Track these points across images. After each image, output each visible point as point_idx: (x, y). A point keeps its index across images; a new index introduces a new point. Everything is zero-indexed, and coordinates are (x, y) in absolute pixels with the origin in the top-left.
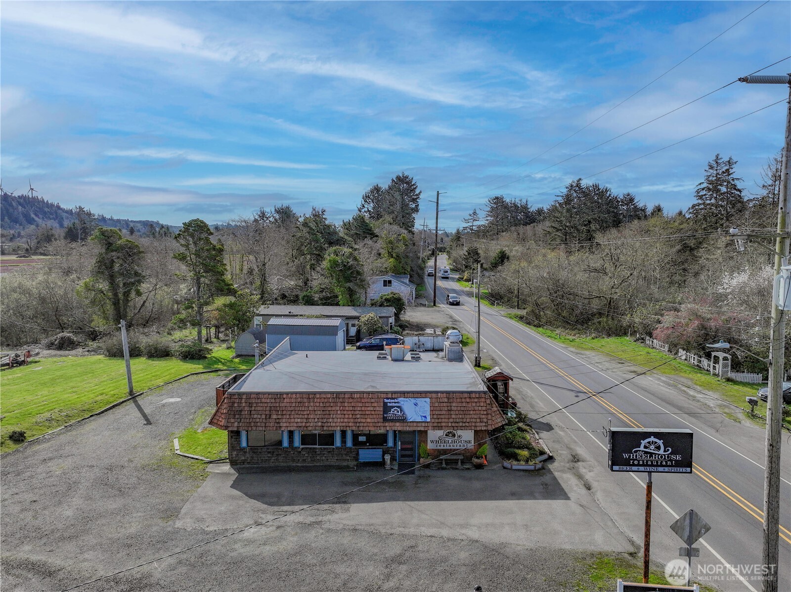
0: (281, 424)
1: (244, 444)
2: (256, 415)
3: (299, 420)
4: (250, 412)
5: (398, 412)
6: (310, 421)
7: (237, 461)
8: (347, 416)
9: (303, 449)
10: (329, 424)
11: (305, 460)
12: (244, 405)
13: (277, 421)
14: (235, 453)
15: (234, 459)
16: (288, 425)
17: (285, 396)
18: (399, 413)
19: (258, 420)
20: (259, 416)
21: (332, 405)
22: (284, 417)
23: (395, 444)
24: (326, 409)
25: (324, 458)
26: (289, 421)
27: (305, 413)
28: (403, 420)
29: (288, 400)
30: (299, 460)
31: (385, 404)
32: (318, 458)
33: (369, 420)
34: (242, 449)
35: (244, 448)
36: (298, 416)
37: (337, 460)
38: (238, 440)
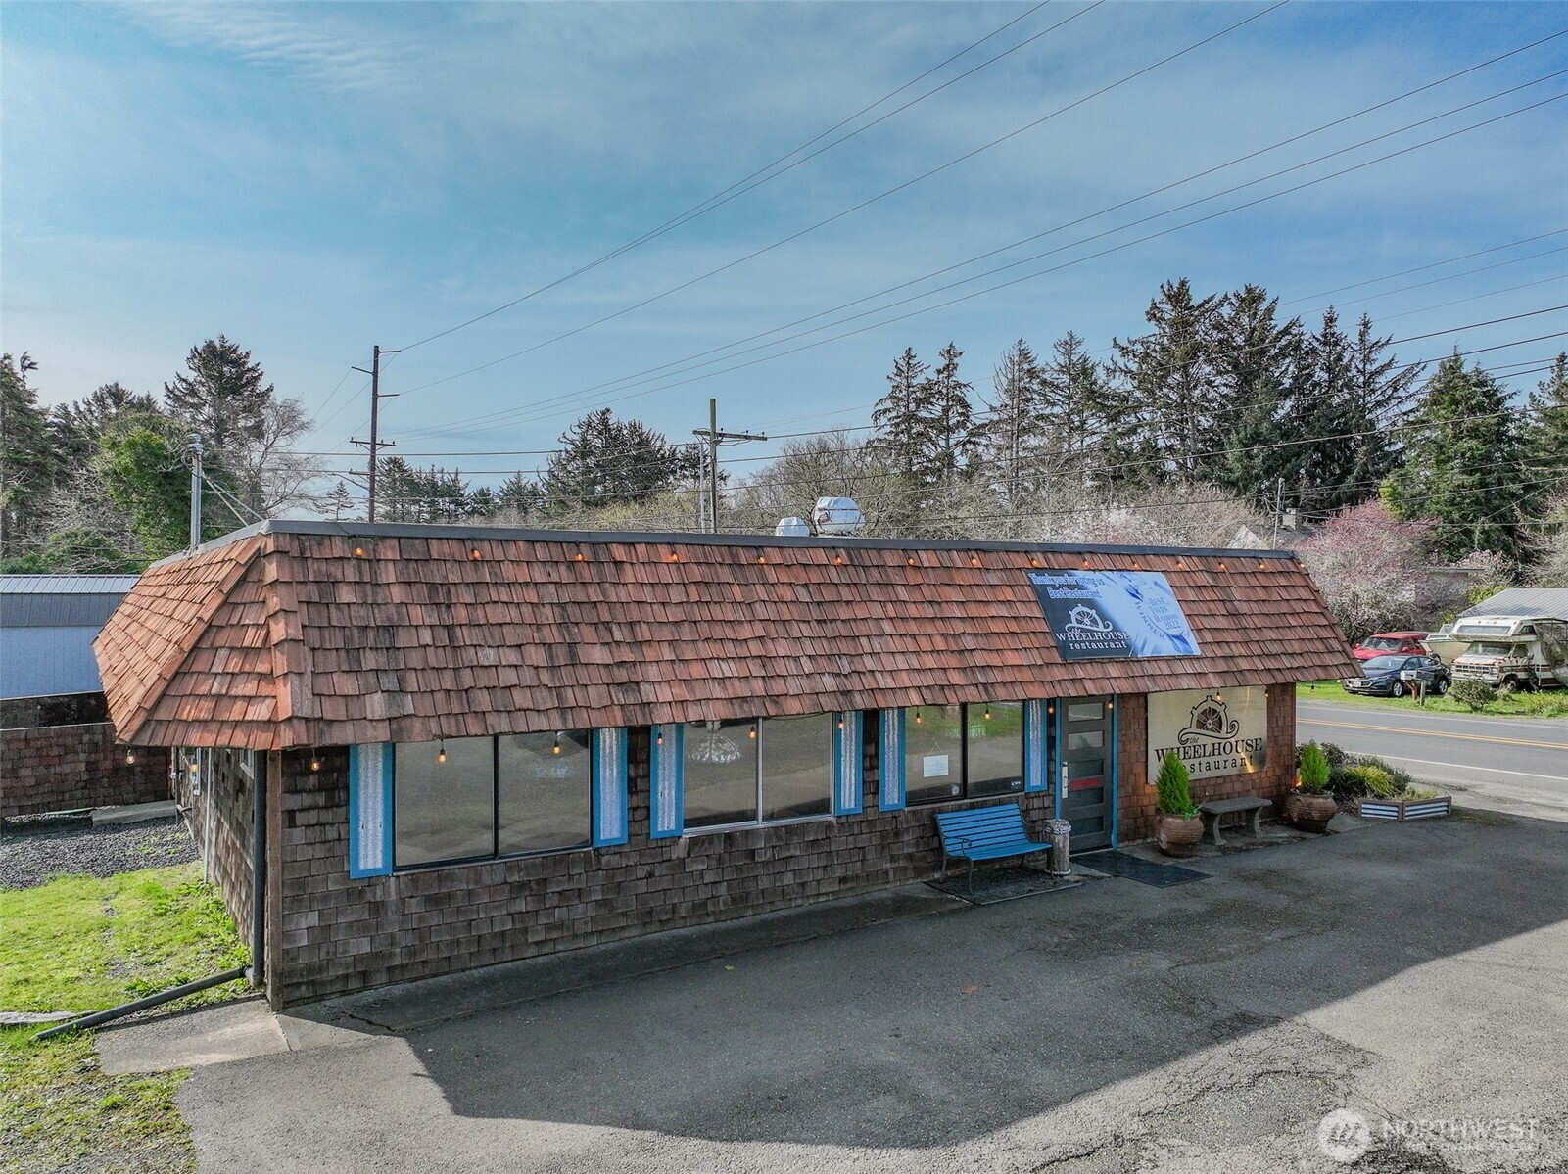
0: (648, 693)
1: (371, 855)
2: (491, 652)
3: (729, 669)
4: (451, 636)
5: (1094, 622)
6: (780, 668)
7: (321, 970)
8: (925, 644)
9: (693, 842)
10: (868, 682)
11: (704, 904)
12: (397, 594)
13: (622, 675)
14: (313, 919)
15: (301, 961)
16: (681, 693)
17: (620, 553)
18: (1101, 628)
19: (509, 677)
20: (512, 657)
21: (846, 595)
22: (650, 653)
23: (1050, 776)
24: (829, 612)
25: (789, 880)
26: (682, 672)
27: (746, 632)
28: (1124, 654)
29: (644, 574)
30: (674, 908)
31: (1041, 592)
32: (764, 883)
33: (1012, 658)
34: (360, 890)
35: (372, 880)
36: (715, 650)
37: (843, 880)
38: (331, 833)
